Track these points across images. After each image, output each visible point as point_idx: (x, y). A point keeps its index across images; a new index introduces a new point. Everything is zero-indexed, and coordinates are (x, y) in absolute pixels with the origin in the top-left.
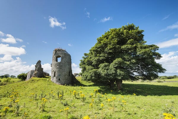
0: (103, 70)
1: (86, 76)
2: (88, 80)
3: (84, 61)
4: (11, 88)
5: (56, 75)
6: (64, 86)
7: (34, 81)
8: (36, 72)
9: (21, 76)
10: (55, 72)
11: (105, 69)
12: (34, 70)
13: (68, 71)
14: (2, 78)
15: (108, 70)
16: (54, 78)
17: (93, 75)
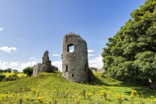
0: (143, 62)
1: (114, 71)
2: (117, 76)
3: (109, 50)
4: (23, 84)
5: (69, 70)
6: (81, 85)
7: (43, 77)
8: (44, 66)
9: (26, 70)
10: (67, 66)
11: (146, 61)
12: (42, 63)
13: (84, 64)
14: (5, 73)
15: (151, 62)
16: (66, 74)
17: (126, 70)
